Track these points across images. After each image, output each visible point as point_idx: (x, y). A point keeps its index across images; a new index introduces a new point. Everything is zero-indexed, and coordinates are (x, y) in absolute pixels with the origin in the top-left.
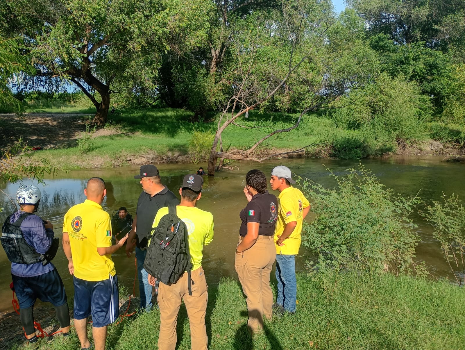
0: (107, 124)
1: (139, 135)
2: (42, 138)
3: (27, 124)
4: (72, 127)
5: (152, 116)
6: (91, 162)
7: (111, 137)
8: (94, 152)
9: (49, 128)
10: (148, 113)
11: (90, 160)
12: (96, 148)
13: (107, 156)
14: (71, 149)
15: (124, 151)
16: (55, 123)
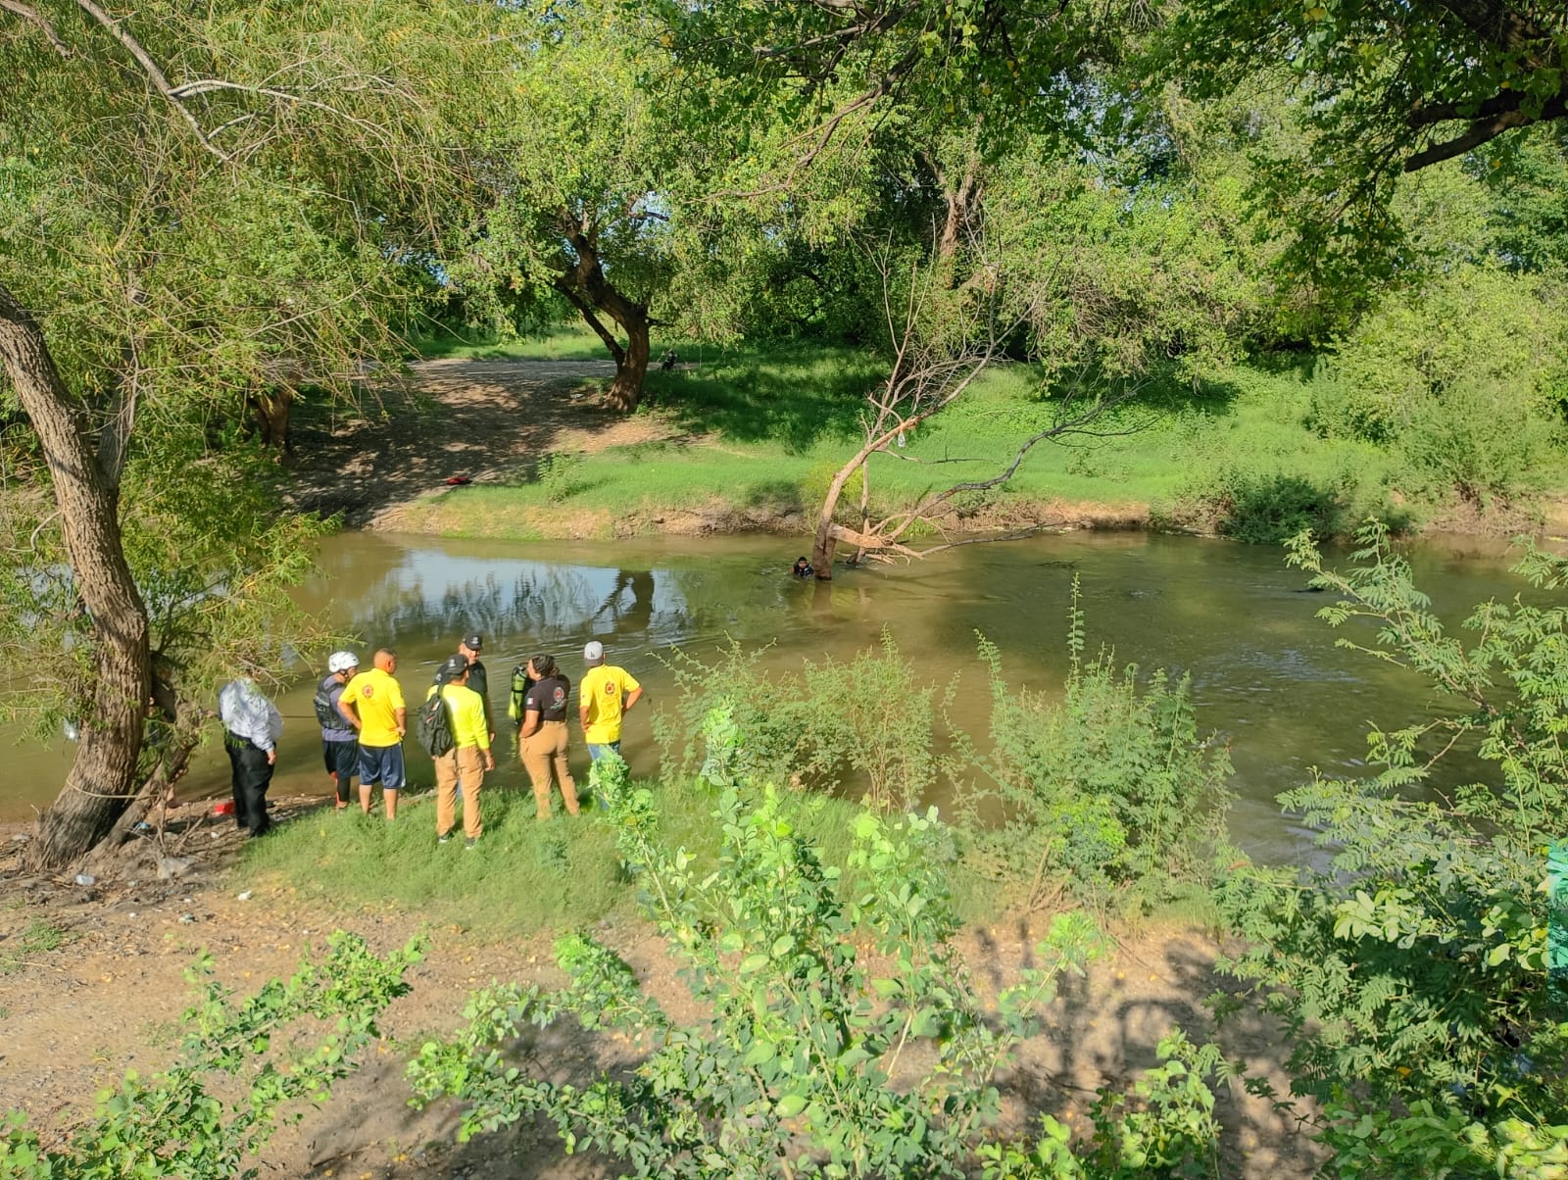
0: (640, 407)
1: (712, 443)
2: (477, 448)
3: (448, 405)
4: (553, 414)
5: (770, 381)
6: (569, 525)
7: (635, 452)
8: (577, 499)
9: (497, 418)
10: (763, 369)
11: (566, 518)
12: (585, 487)
13: (606, 511)
14: (529, 489)
15: (646, 499)
16: (513, 404)
